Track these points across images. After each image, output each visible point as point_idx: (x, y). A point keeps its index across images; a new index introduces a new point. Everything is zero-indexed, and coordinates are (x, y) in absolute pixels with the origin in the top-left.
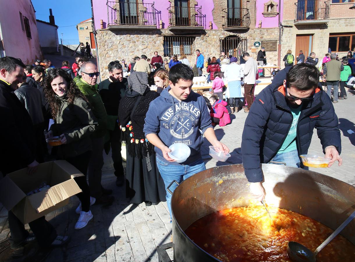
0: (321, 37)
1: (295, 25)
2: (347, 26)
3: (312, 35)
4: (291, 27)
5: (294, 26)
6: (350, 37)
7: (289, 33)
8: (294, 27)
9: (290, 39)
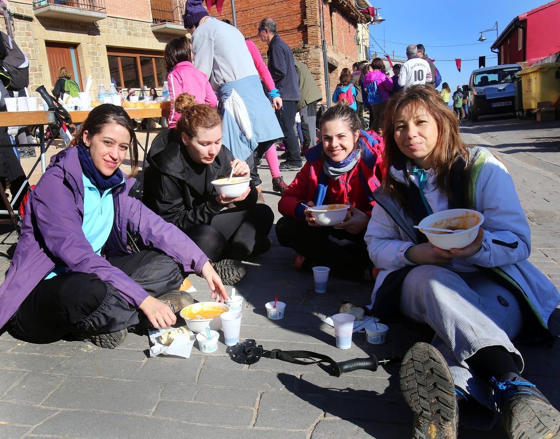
0: (93, 53)
1: (38, 17)
2: (129, 34)
3: (75, 46)
4: (30, 19)
5: (35, 18)
6: (135, 58)
7: (29, 34)
8: (36, 22)
9: (32, 51)
